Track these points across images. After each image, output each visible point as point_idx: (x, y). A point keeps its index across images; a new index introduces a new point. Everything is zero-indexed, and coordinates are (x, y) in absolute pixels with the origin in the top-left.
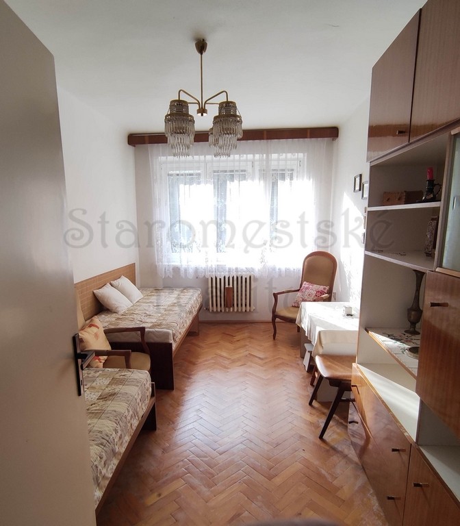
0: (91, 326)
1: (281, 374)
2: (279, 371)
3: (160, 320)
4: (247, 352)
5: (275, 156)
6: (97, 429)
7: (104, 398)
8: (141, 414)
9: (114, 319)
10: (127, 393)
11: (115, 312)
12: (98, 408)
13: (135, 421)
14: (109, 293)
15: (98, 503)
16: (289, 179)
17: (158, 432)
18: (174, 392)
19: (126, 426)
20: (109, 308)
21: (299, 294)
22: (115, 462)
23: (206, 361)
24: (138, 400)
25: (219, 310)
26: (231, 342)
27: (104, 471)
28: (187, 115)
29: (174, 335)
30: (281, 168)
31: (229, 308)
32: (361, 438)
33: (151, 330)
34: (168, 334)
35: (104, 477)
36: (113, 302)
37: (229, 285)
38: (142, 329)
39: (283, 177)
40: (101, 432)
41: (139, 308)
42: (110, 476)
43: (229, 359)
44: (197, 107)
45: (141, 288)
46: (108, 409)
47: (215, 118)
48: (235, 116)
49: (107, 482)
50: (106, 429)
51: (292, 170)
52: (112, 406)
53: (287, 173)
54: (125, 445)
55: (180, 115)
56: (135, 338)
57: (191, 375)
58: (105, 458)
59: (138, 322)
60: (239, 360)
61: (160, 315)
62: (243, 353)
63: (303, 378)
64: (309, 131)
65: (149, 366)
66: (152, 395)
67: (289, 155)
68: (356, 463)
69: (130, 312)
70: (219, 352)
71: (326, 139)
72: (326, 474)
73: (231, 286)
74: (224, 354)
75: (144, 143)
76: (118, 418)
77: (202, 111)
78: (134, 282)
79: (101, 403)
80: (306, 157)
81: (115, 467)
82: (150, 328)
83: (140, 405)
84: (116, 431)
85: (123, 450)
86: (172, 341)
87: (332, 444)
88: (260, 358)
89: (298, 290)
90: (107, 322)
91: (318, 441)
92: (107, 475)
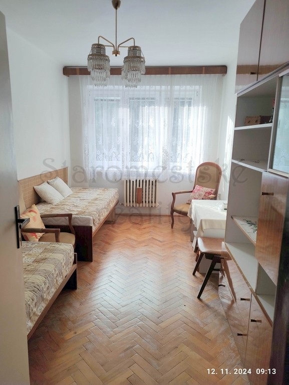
0: (30, 211)
1: (175, 252)
2: (173, 251)
3: (84, 209)
4: (151, 237)
5: (177, 87)
6: (30, 281)
7: (37, 261)
8: (65, 274)
9: (49, 208)
10: (55, 258)
11: (50, 204)
12: (32, 268)
13: (60, 279)
14: (45, 189)
15: (30, 331)
16: (187, 106)
17: (77, 291)
18: (93, 264)
19: (53, 281)
20: (46, 200)
21: (192, 194)
22: (43, 306)
23: (119, 242)
24: (63, 264)
25: (132, 206)
26: (139, 229)
27: (35, 310)
28: (104, 55)
29: (94, 220)
30: (181, 97)
31: (139, 204)
32: (229, 299)
33: (77, 216)
34: (89, 220)
35: (34, 314)
36: (49, 196)
37: (139, 186)
38: (70, 216)
39: (183, 104)
40: (33, 283)
41: (69, 201)
42: (40, 314)
43: (136, 241)
44: (112, 49)
45: (72, 187)
46: (41, 268)
47: (126, 58)
48: (140, 57)
49: (37, 318)
50: (38, 281)
51: (191, 99)
52: (43, 266)
53: (186, 101)
54: (52, 295)
55: (99, 55)
56: (64, 222)
57: (107, 252)
58: (35, 301)
59: (67, 211)
60: (144, 242)
61: (84, 206)
62: (147, 237)
63: (191, 256)
64: (204, 68)
65: (74, 242)
66: (74, 263)
67: (188, 87)
68: (223, 316)
69: (62, 204)
70: (129, 236)
71: (217, 75)
72: (199, 322)
73: (141, 187)
74: (133, 237)
75: (76, 74)
76: (47, 274)
77: (116, 53)
78: (66, 182)
79: (35, 264)
80: (201, 89)
81: (43, 309)
82: (76, 215)
83: (65, 267)
84: (45, 284)
85: (49, 298)
86: (92, 225)
87: (207, 302)
88: (159, 241)
89: (192, 192)
90: (43, 210)
91: (197, 300)
92: (37, 313)
